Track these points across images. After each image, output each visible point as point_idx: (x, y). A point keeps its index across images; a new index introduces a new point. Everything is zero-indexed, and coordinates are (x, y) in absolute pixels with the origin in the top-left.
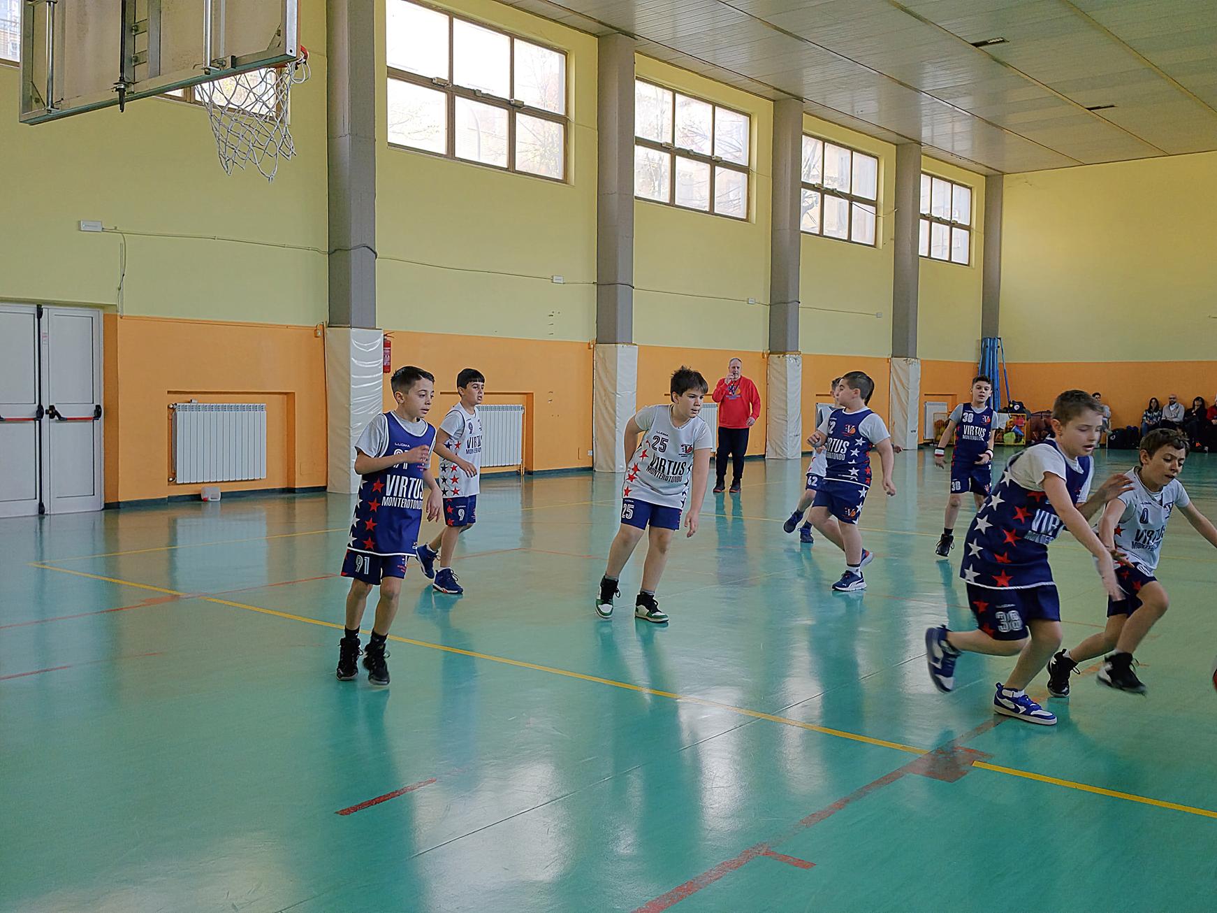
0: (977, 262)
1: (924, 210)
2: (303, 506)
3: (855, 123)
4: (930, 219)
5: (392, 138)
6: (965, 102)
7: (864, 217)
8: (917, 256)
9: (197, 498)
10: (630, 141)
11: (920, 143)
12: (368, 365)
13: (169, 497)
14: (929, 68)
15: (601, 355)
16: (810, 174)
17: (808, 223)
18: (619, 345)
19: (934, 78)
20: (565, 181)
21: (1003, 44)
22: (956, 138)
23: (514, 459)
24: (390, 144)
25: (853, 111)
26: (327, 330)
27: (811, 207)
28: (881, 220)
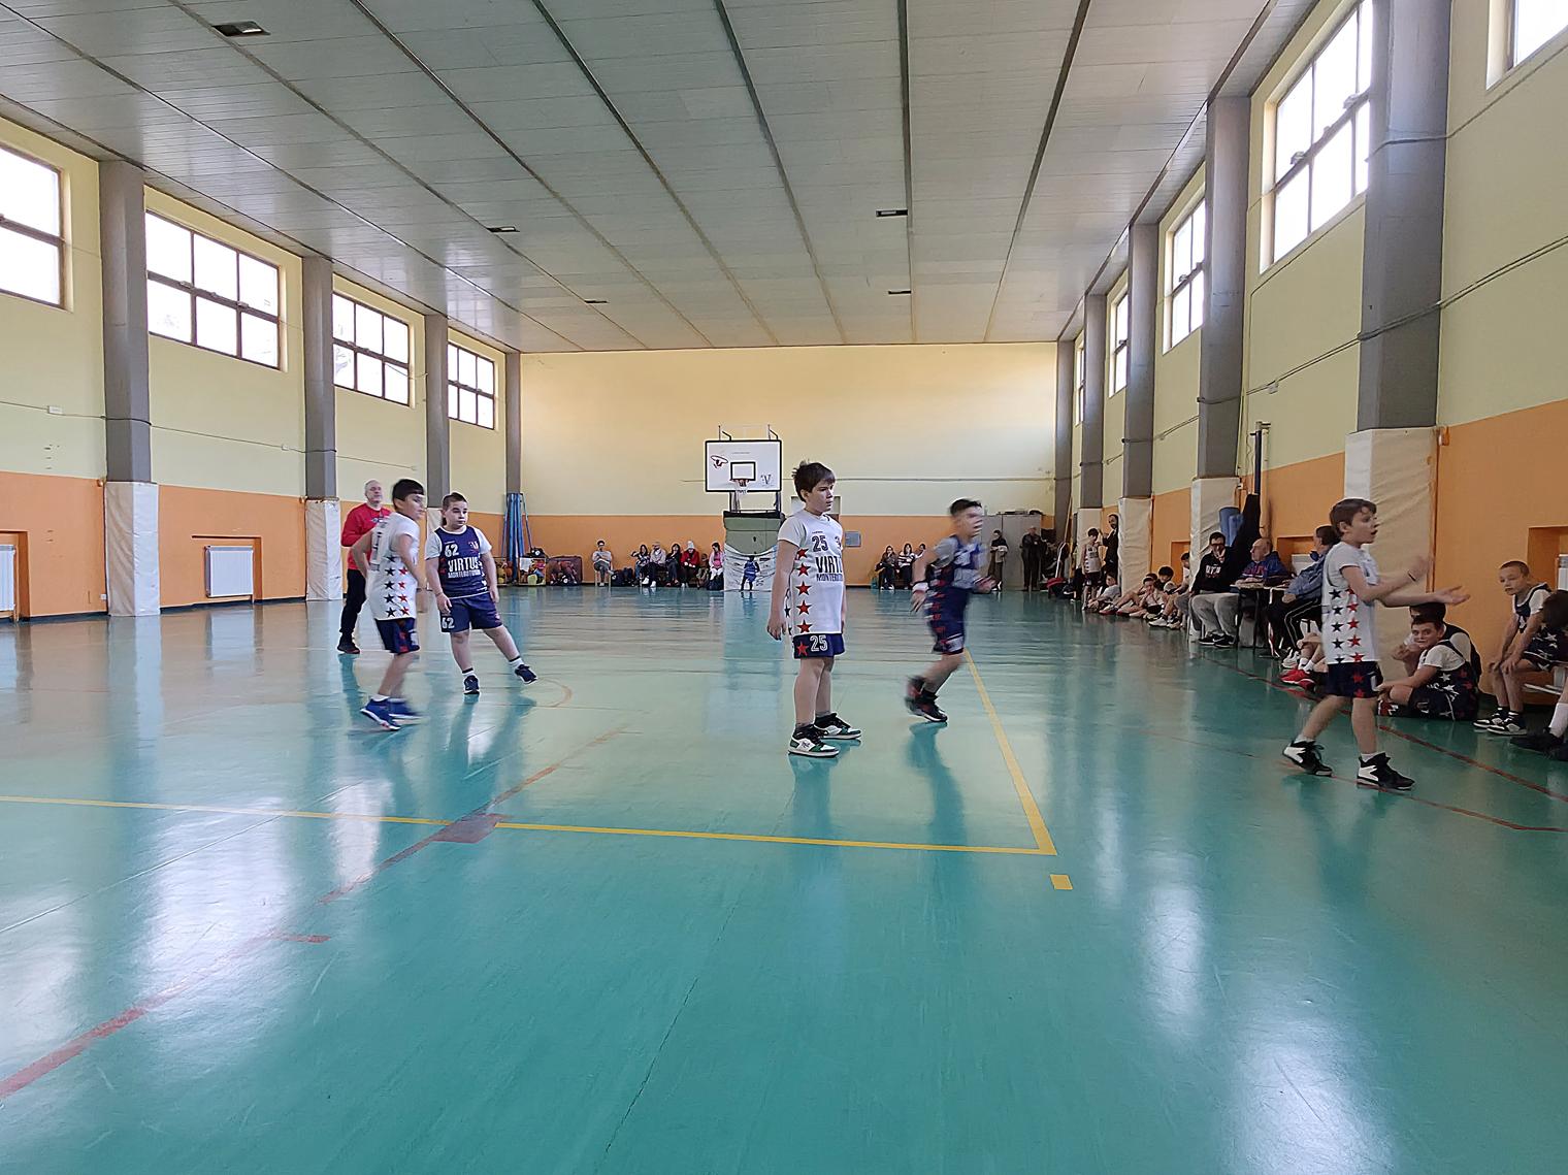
0: (501, 427)
1: (452, 376)
3: (386, 290)
4: (458, 385)
6: (485, 282)
7: (396, 376)
8: (447, 418)
10: (141, 275)
11: (446, 316)
14: (451, 246)
15: (113, 492)
16: (342, 328)
17: (343, 377)
18: (135, 483)
19: (459, 257)
20: (62, 305)
21: (514, 233)
22: (479, 315)
25: (381, 277)
27: (344, 365)
28: (413, 382)
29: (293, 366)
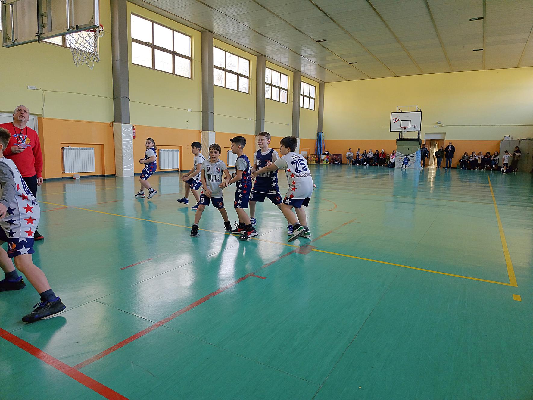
0: (317, 109)
1: (302, 93)
2: (107, 181)
3: (282, 65)
4: (304, 96)
5: (133, 62)
6: (314, 59)
7: (284, 94)
8: (299, 107)
9: (72, 178)
10: (212, 67)
11: (300, 72)
12: (128, 136)
13: (62, 177)
14: (304, 48)
15: (204, 134)
16: (268, 80)
17: (267, 95)
18: (209, 131)
19: (306, 51)
20: (191, 78)
21: (325, 41)
22: (311, 71)
23: (177, 167)
24: (133, 63)
25: (281, 60)
26: (114, 124)
27: (268, 90)
28: (289, 95)
29: (253, 92)
